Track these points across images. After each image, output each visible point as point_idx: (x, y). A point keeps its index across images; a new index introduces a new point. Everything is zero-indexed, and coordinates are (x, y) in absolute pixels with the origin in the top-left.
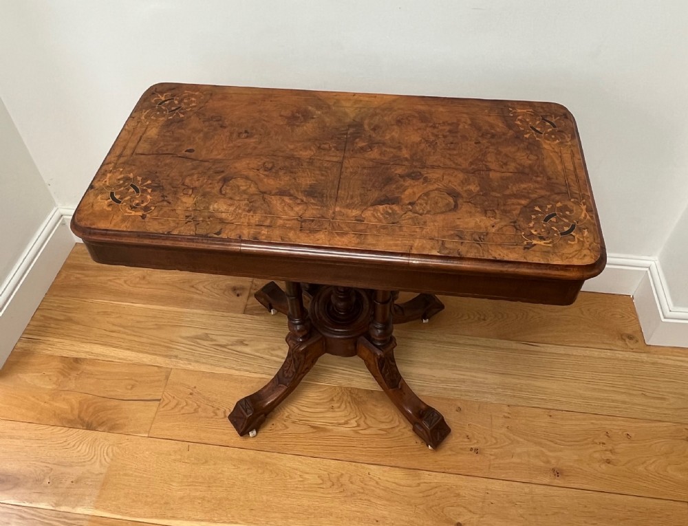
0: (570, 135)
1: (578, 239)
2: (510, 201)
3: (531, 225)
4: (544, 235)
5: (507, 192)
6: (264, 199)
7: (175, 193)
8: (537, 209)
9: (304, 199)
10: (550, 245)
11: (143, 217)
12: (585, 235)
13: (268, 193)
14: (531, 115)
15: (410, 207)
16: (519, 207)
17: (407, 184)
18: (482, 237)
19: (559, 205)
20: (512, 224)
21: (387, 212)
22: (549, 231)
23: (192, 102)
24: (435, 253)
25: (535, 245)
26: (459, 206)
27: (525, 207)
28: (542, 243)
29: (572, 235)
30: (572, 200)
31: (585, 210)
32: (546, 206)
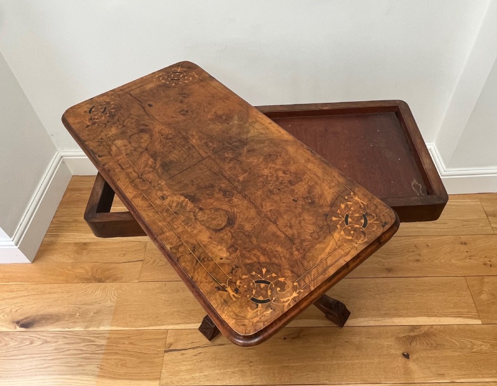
0: (366, 240)
1: (257, 311)
2: (255, 252)
3: (244, 277)
4: (241, 290)
5: (264, 245)
6: (142, 153)
7: (114, 123)
8: (264, 270)
9: (158, 166)
10: (234, 299)
11: (88, 126)
12: (265, 313)
13: (148, 151)
14: (361, 206)
15: (197, 210)
16: (255, 259)
17: (216, 195)
18: (206, 259)
19: (282, 279)
20: (234, 267)
21: (182, 204)
22: (249, 290)
23: (188, 80)
24: (168, 247)
25: (226, 291)
26: (224, 231)
27: (259, 263)
28: (232, 293)
29: (258, 305)
30: (295, 284)
31: (292, 297)
32: (272, 274)
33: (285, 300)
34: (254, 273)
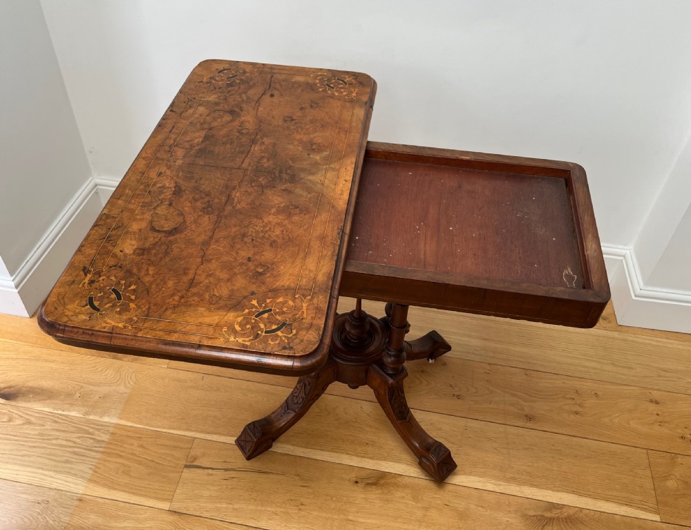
1: (79, 309)
2: (151, 269)
3: (113, 278)
4: (95, 284)
5: (164, 270)
10: (81, 286)
12: (81, 315)
14: (297, 314)
16: (142, 274)
18: (111, 242)
20: (119, 265)
22: (99, 289)
25: (86, 275)
27: (139, 279)
28: (86, 280)
30: (135, 318)
31: (116, 324)
32: (133, 295)
33: (109, 321)
34: (123, 282)
